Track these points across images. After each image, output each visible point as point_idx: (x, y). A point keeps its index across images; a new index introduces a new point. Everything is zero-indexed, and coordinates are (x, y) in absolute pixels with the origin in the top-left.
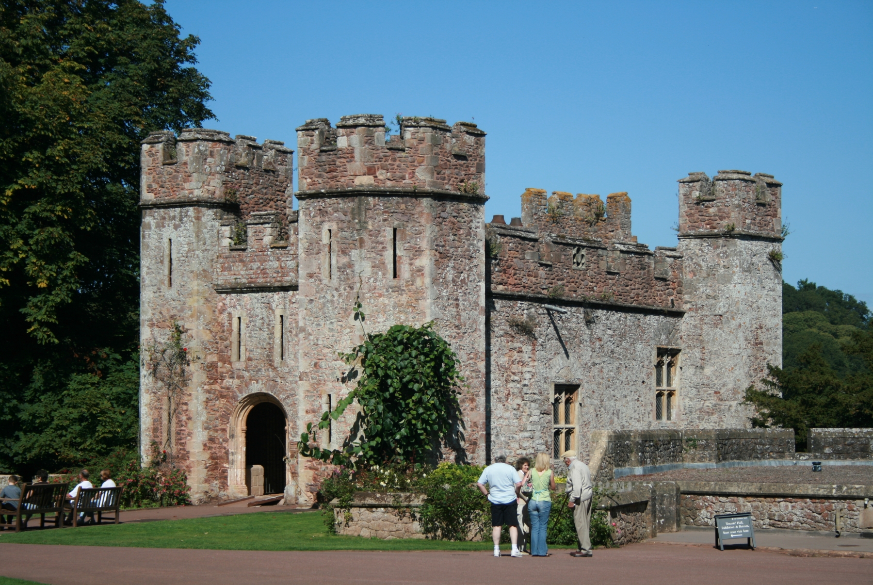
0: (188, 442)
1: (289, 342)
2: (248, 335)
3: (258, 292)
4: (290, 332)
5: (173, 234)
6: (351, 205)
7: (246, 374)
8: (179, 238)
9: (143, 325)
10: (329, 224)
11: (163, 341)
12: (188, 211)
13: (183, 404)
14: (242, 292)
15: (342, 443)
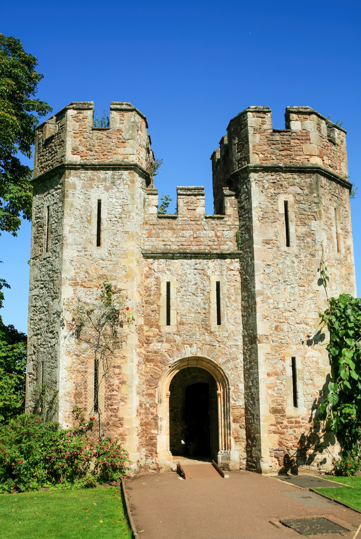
0: (121, 408)
1: (227, 306)
2: (179, 299)
3: (191, 258)
4: (229, 298)
5: (104, 195)
6: (308, 180)
7: (177, 338)
8: (110, 199)
9: (64, 284)
10: (285, 195)
11: (88, 301)
12: (122, 175)
13: (114, 367)
14: (172, 258)
15: (311, 407)
